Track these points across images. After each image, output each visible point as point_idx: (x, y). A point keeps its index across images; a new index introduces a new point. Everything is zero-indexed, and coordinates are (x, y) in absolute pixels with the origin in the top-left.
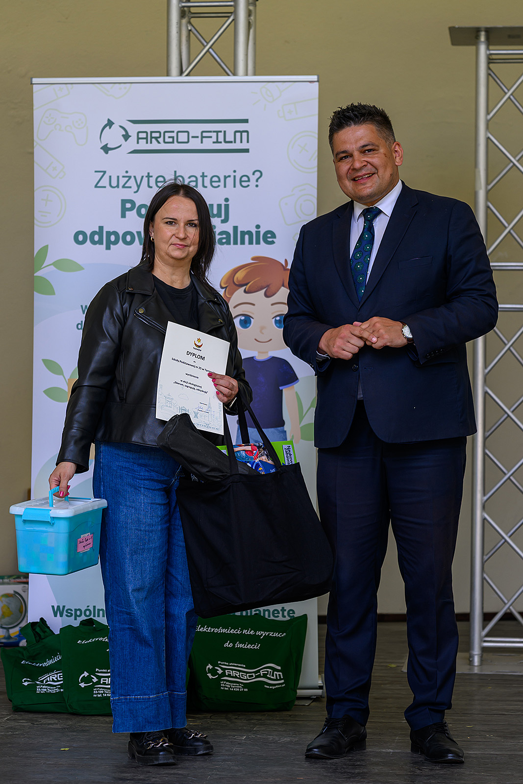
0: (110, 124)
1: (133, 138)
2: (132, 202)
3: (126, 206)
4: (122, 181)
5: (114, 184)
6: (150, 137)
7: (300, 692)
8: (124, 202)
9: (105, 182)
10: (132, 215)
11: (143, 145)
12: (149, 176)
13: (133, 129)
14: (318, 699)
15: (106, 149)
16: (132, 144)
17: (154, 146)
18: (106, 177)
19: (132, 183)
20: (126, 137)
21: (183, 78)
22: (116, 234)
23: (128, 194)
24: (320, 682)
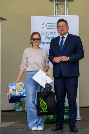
0: (44, 24)
1: (47, 26)
2: (47, 37)
3: (46, 38)
4: (46, 33)
5: (44, 34)
6: (50, 26)
7: (77, 120)
8: (46, 37)
9: (43, 34)
10: (47, 39)
11: (49, 27)
12: (50, 32)
13: (47, 25)
14: (80, 121)
15: (43, 28)
16: (47, 27)
17: (51, 27)
18: (43, 33)
19: (47, 34)
20: (46, 26)
21: (56, 16)
22: (45, 42)
23: (47, 36)
24: (80, 118)
